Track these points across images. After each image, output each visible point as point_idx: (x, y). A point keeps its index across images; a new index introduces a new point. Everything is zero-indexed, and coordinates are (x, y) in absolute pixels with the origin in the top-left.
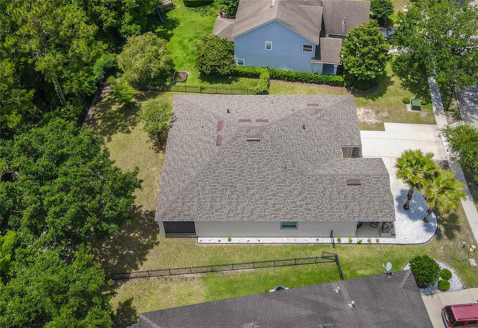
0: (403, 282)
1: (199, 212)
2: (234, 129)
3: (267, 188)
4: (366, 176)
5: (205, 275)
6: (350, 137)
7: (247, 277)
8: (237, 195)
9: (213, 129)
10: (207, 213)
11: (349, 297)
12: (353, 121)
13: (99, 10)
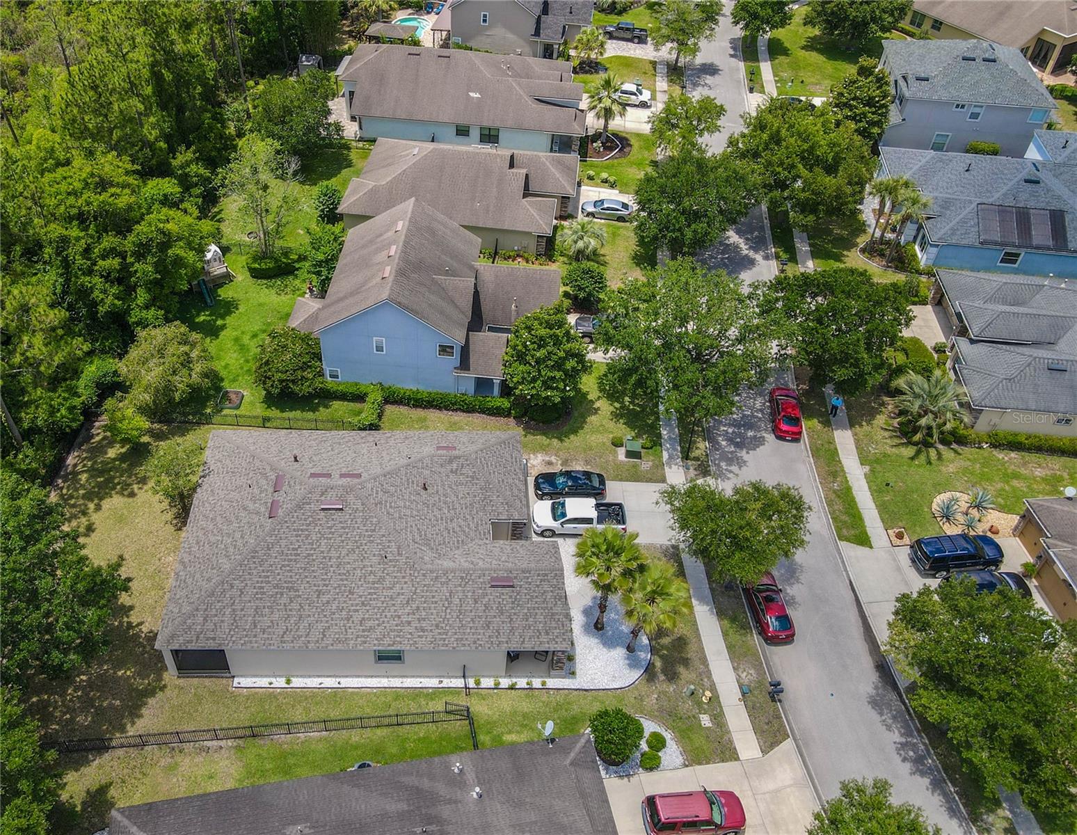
0: (572, 755)
1: (232, 633)
2: (300, 489)
3: (351, 593)
4: (523, 572)
5: (240, 742)
6: (507, 503)
7: (313, 747)
8: (300, 604)
9: (266, 490)
10: (246, 636)
11: (476, 781)
12: (514, 476)
13: (90, 283)
